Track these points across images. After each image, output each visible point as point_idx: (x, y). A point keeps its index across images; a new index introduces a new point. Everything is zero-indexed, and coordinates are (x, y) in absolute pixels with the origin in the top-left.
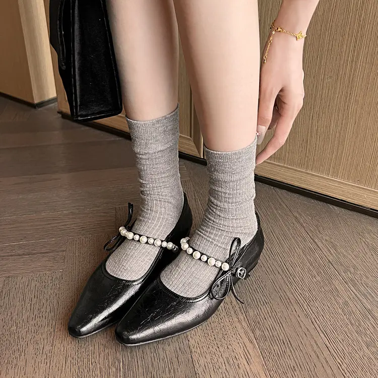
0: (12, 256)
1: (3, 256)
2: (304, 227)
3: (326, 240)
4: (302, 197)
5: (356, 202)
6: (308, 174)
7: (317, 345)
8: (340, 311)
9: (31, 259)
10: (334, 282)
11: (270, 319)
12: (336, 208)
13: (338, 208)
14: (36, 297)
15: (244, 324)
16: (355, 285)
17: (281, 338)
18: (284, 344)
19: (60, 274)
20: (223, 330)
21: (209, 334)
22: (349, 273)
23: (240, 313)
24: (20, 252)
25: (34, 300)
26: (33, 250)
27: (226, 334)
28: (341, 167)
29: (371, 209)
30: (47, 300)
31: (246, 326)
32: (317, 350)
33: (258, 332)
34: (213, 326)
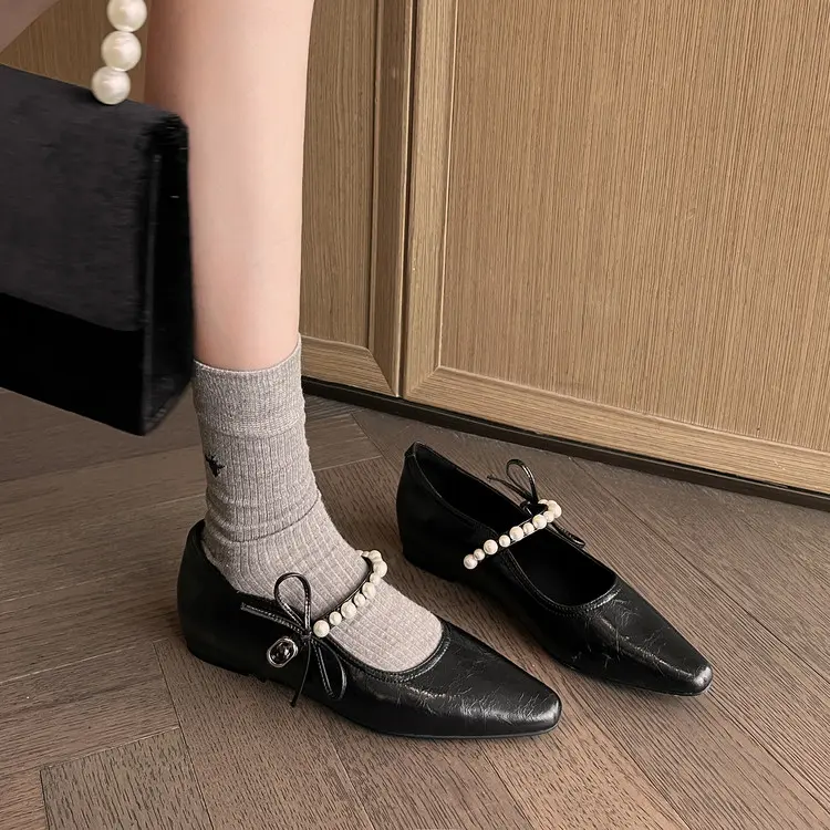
0: (26, 710)
1: (8, 715)
2: (670, 544)
3: (725, 568)
4: (638, 475)
5: (756, 475)
6: (650, 421)
7: (796, 798)
8: (811, 719)
9: (83, 710)
10: (774, 657)
11: (684, 759)
12: (716, 493)
13: (720, 492)
14: (142, 804)
15: (639, 781)
16: (816, 658)
17: (725, 799)
18: (735, 810)
19: (177, 737)
20: (604, 803)
21: (580, 819)
22: (795, 634)
23: (622, 760)
24: (47, 697)
25: (143, 815)
26: (76, 688)
27: (614, 812)
28: (720, 397)
29: (789, 487)
30: (174, 809)
31: (646, 786)
32: (801, 810)
33: (674, 795)
34: (579, 799)
